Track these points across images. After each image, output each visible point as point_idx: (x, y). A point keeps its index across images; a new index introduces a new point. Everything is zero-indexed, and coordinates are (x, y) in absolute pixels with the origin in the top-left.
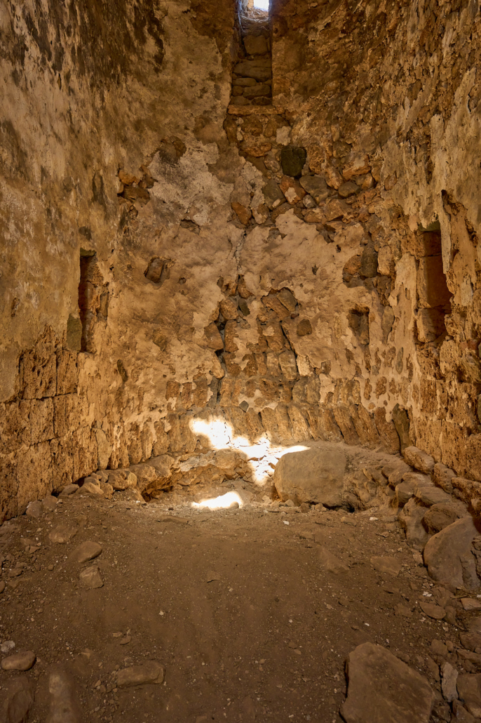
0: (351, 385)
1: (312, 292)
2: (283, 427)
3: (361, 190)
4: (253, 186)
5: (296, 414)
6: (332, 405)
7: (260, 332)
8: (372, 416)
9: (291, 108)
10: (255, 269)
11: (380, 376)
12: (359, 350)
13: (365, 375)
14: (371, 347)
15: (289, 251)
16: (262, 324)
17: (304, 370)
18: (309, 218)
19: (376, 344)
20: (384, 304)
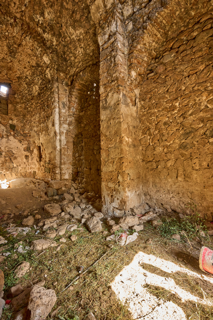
0: (25, 168)
1: (17, 152)
2: (10, 176)
3: (27, 136)
4: (3, 130)
5: (13, 174)
6: (21, 172)
7: (5, 158)
8: (29, 173)
9: (13, 117)
10: (4, 146)
11: (31, 166)
12: (27, 162)
13: (28, 166)
14: (29, 162)
15: (11, 144)
16: (5, 157)
17: (15, 165)
18: (16, 138)
19: (30, 161)
20: (31, 155)
